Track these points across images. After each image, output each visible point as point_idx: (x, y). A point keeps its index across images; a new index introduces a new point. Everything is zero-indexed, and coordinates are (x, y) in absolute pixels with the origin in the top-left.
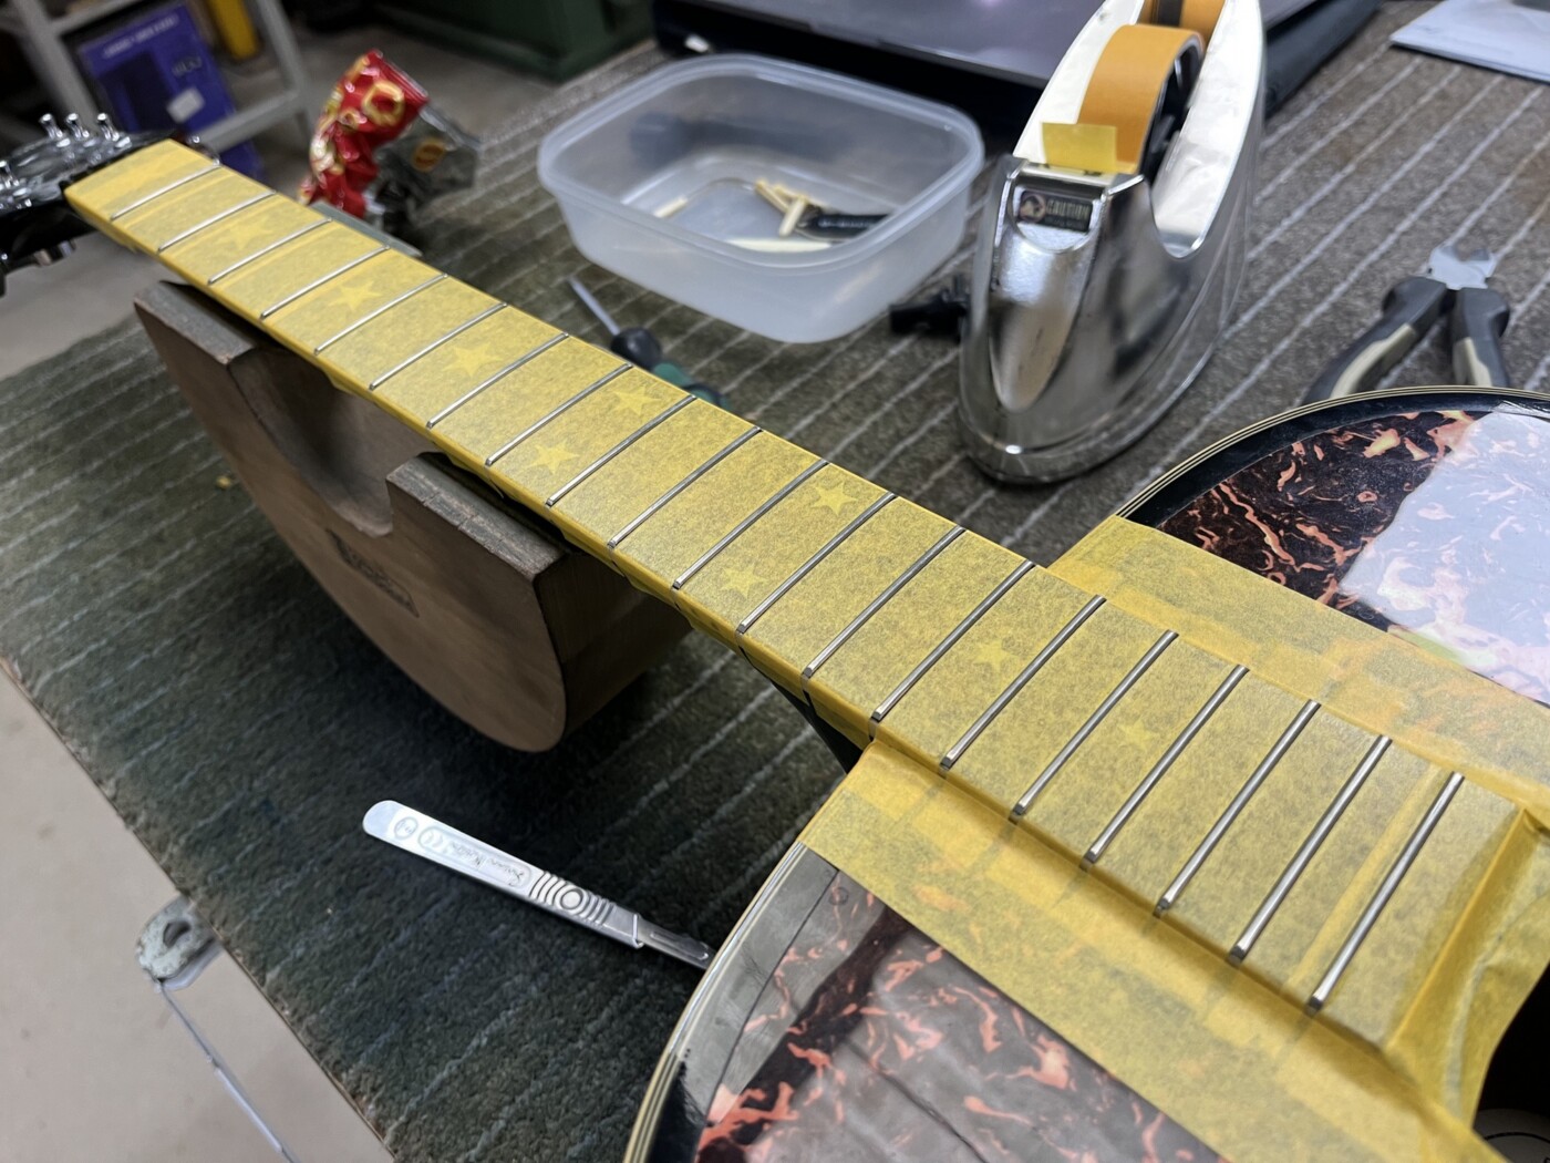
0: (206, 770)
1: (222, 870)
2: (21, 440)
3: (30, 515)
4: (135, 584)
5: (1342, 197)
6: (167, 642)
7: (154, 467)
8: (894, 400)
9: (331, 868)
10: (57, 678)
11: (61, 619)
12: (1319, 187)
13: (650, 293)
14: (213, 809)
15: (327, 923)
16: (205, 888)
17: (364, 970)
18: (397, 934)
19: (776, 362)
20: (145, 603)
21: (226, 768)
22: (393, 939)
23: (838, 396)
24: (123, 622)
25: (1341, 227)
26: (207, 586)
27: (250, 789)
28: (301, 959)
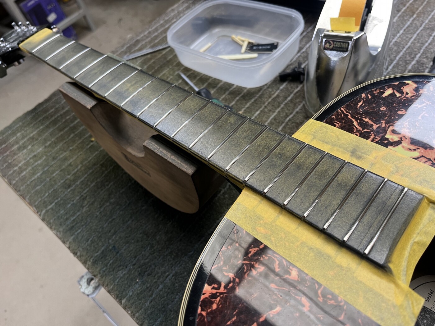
0: (95, 237)
1: (104, 269)
2: (26, 137)
3: (31, 160)
4: (66, 180)
5: (414, 25)
6: (78, 198)
7: (66, 142)
8: (284, 103)
9: (136, 267)
10: (47, 211)
11: (46, 192)
12: (406, 23)
13: (204, 75)
14: (99, 250)
15: (137, 284)
16: (100, 275)
17: (151, 298)
18: (159, 286)
19: (246, 94)
20: (69, 186)
21: (100, 236)
22: (157, 288)
23: (266, 104)
24: (64, 192)
25: (415, 35)
26: (86, 179)
27: (109, 243)
28: (131, 296)
